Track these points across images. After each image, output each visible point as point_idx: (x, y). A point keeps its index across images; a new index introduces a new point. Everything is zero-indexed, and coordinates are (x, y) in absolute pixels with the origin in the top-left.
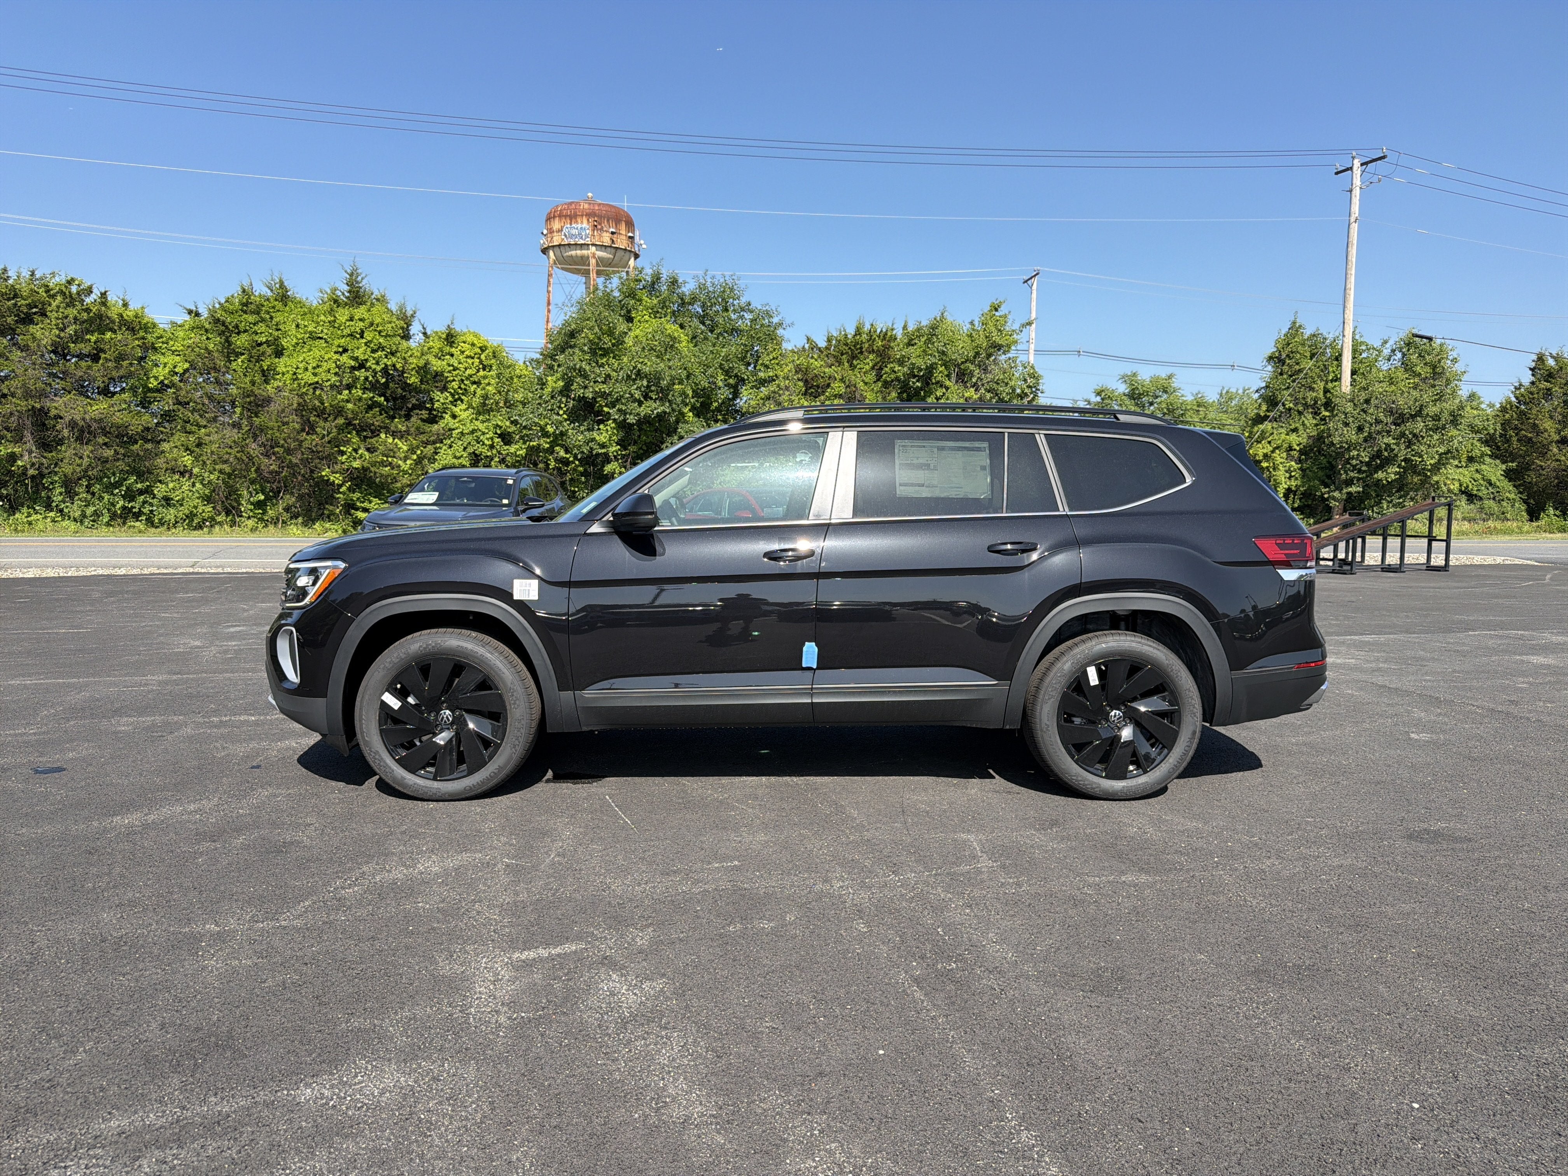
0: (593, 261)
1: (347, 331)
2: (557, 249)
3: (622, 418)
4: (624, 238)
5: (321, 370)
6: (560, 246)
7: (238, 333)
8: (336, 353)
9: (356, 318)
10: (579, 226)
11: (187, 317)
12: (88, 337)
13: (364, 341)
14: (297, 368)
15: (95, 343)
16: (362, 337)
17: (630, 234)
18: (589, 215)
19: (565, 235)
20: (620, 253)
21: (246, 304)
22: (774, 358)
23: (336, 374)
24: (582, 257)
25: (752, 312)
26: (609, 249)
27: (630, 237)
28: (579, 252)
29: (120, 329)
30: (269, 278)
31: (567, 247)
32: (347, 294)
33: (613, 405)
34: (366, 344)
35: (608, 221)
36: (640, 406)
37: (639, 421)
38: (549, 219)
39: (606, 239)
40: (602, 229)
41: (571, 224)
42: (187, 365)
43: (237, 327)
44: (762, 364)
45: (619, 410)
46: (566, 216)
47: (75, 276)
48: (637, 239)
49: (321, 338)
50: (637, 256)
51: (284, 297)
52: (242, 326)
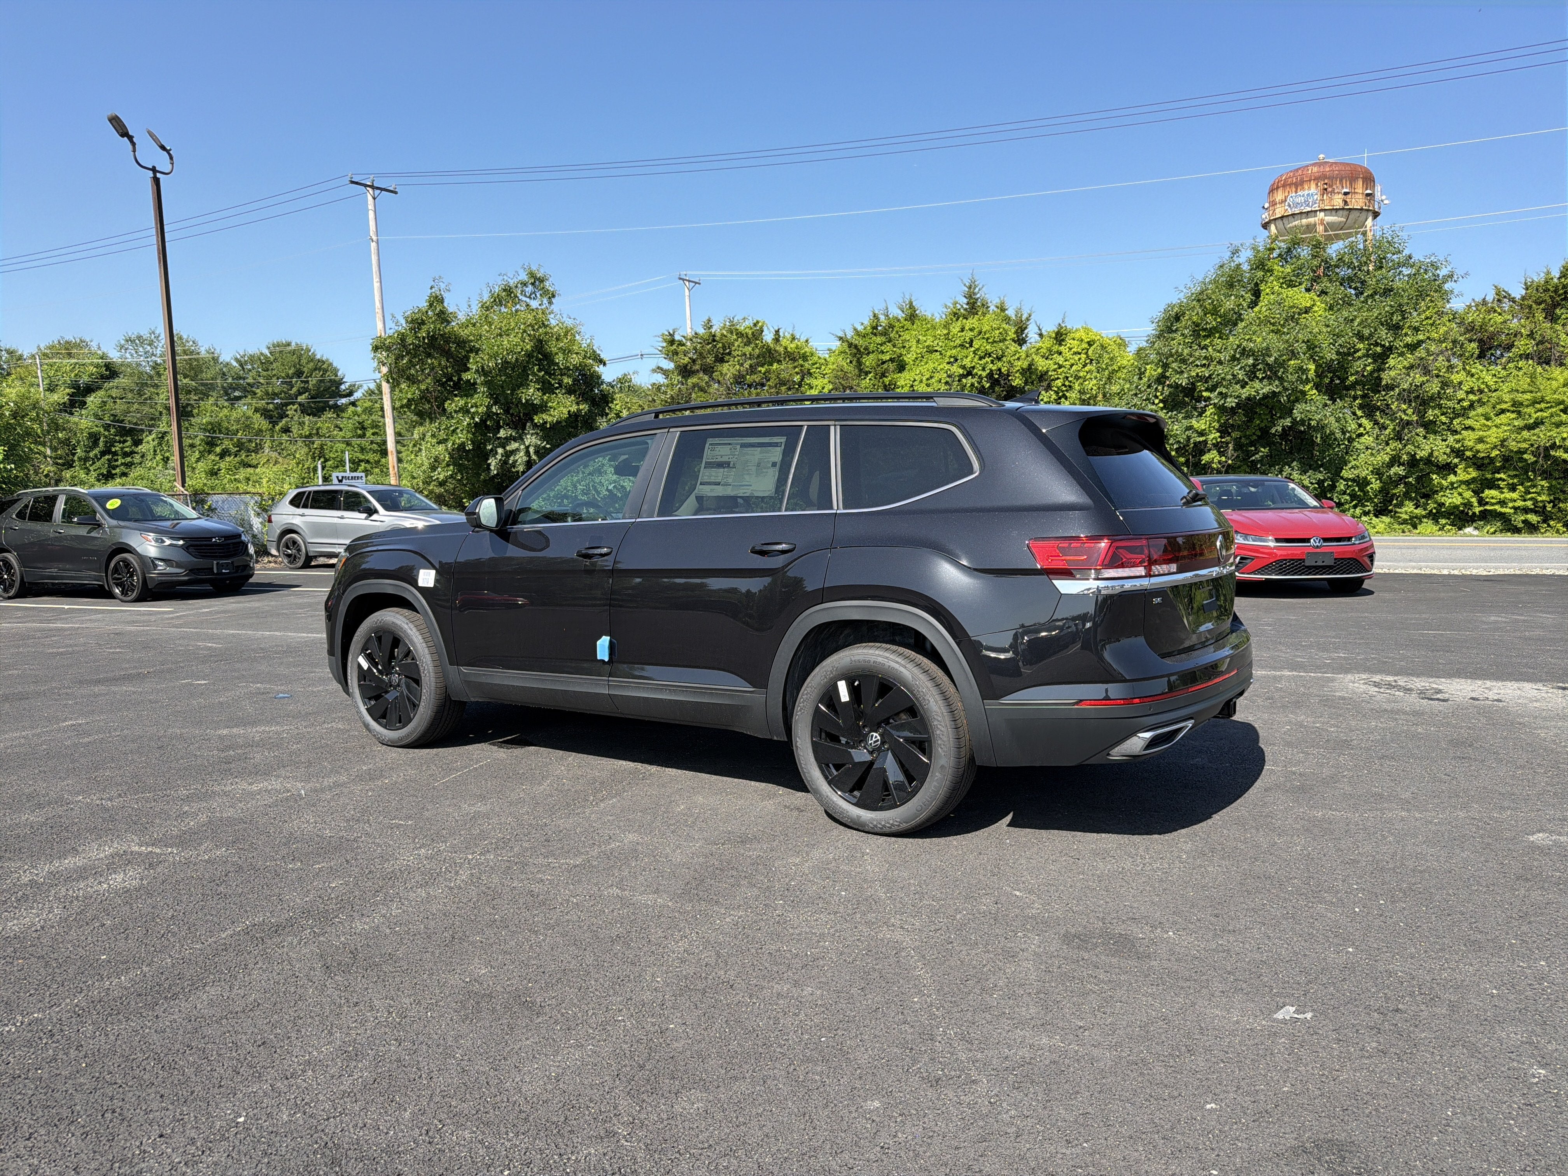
0: (1320, 229)
1: (958, 342)
2: (1279, 222)
3: (1222, 402)
4: (1361, 196)
5: (933, 380)
6: (1282, 217)
7: (868, 354)
8: (948, 363)
9: (967, 328)
10: (1306, 192)
11: (838, 343)
12: (760, 369)
13: (973, 349)
14: (915, 380)
15: (764, 374)
16: (971, 346)
17: (1369, 191)
18: (1317, 179)
19: (1289, 205)
20: (1353, 215)
21: (875, 328)
22: (1427, 318)
23: (947, 383)
24: (1308, 226)
25: (1412, 267)
26: (1341, 212)
27: (1368, 195)
28: (1305, 221)
29: (785, 358)
30: (901, 301)
31: (1290, 218)
32: (965, 306)
33: (1212, 389)
34: (974, 352)
35: (1341, 181)
36: (1243, 387)
37: (1237, 404)
38: (1273, 190)
39: (1338, 201)
40: (1333, 192)
41: (1296, 192)
42: (831, 387)
43: (866, 349)
44: (1409, 327)
45: (1221, 393)
46: (1290, 185)
47: (759, 319)
48: (1378, 195)
49: (936, 351)
50: (1376, 215)
51: (912, 316)
52: (872, 347)
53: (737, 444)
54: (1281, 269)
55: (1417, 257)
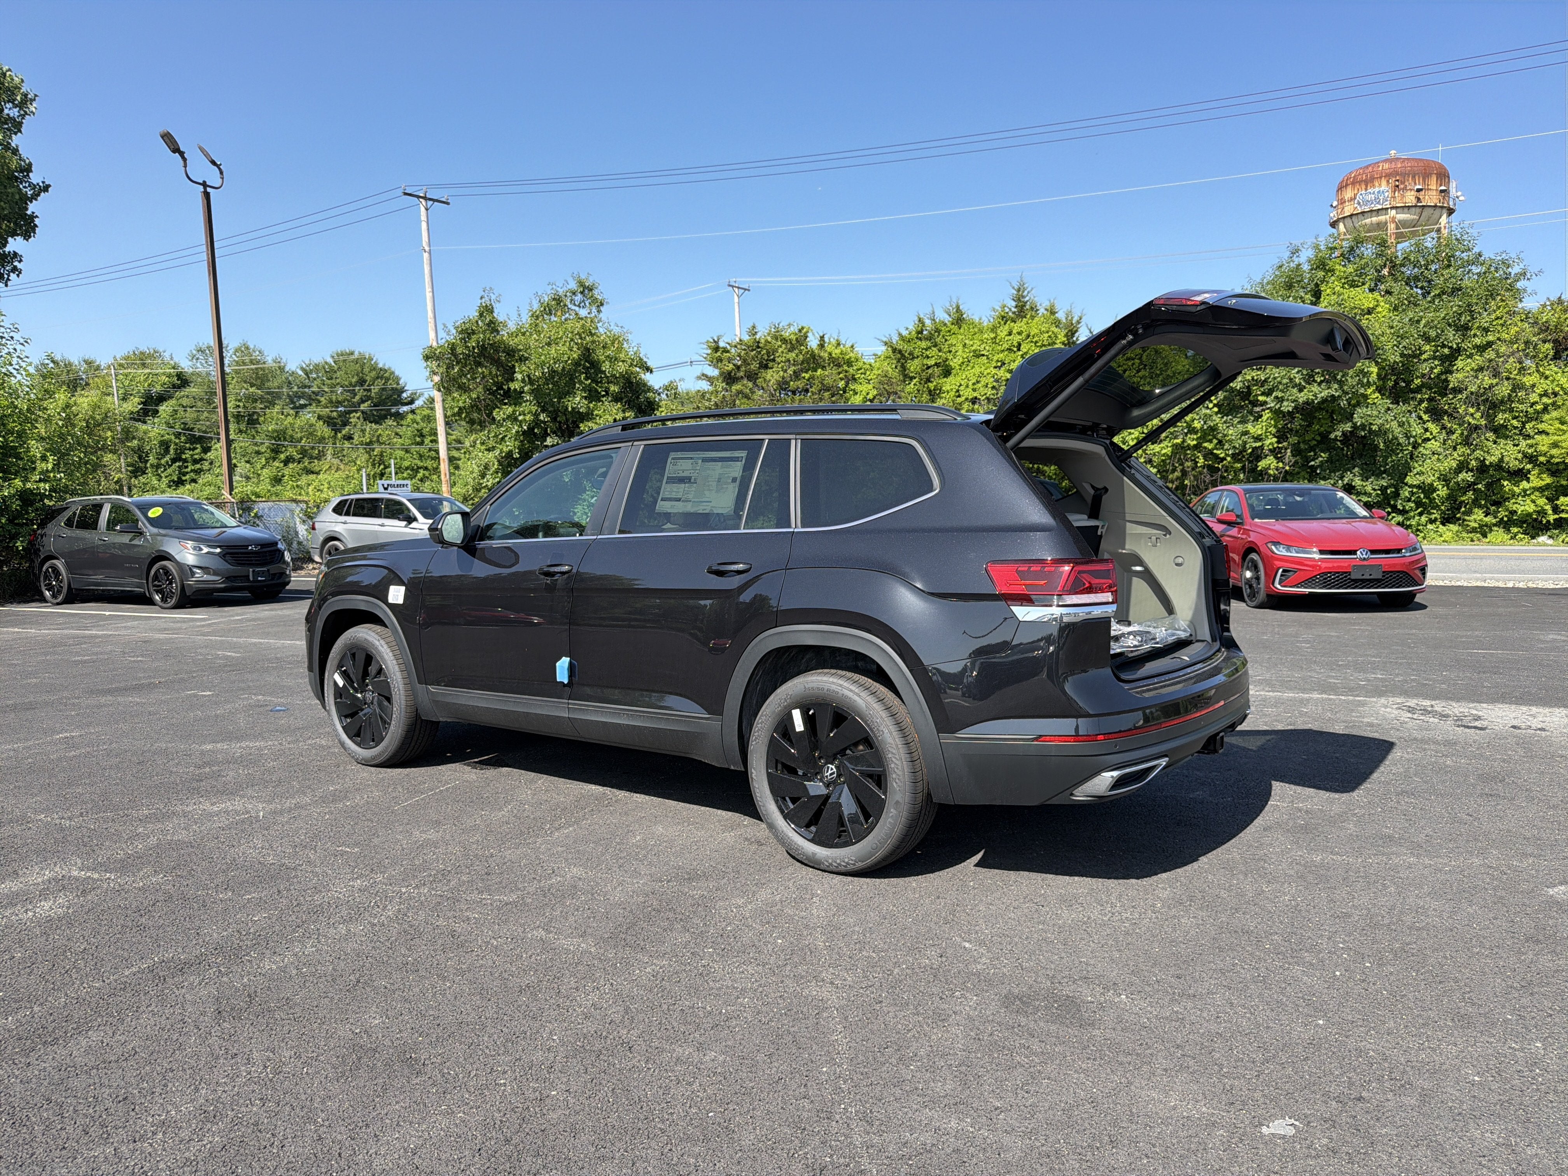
0: (1392, 227)
1: (1006, 346)
2: (1348, 221)
3: (1278, 406)
4: (1434, 193)
5: (980, 385)
6: (1351, 216)
7: (914, 358)
8: (995, 367)
9: (1014, 332)
10: (1377, 190)
11: (884, 348)
12: (803, 375)
13: (1021, 353)
14: (961, 385)
15: (808, 380)
16: (1019, 350)
17: (1443, 188)
18: (1388, 176)
19: (1359, 203)
20: (1426, 212)
21: (921, 332)
22: (1497, 318)
23: (993, 388)
24: (1378, 224)
25: (1482, 264)
26: (1414, 209)
27: (1442, 191)
28: (1375, 219)
29: (829, 365)
30: (948, 305)
31: (1360, 216)
32: (1014, 310)
33: (1268, 393)
34: (1022, 356)
35: (1414, 177)
36: (1301, 391)
37: (1296, 408)
38: (1341, 188)
39: (1410, 198)
40: (1405, 189)
41: (1366, 190)
42: (875, 393)
43: (911, 354)
44: (1478, 328)
45: (1277, 397)
46: (1360, 182)
47: (804, 325)
48: (1453, 192)
49: (983, 355)
50: (1451, 211)
51: (959, 320)
52: (917, 352)
53: (698, 458)
54: (1343, 269)
55: (1486, 255)
